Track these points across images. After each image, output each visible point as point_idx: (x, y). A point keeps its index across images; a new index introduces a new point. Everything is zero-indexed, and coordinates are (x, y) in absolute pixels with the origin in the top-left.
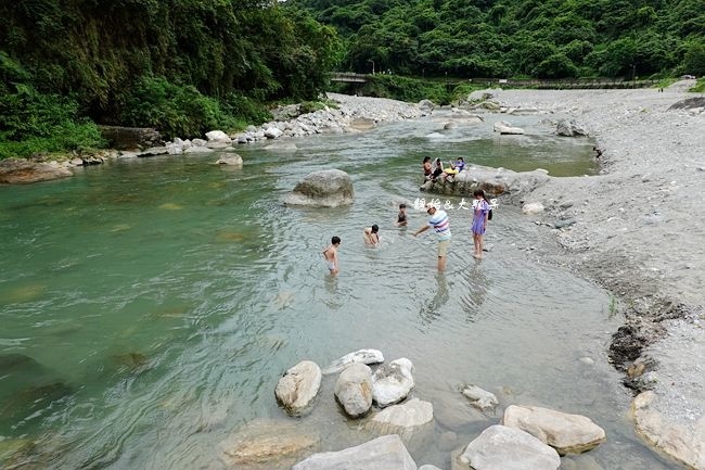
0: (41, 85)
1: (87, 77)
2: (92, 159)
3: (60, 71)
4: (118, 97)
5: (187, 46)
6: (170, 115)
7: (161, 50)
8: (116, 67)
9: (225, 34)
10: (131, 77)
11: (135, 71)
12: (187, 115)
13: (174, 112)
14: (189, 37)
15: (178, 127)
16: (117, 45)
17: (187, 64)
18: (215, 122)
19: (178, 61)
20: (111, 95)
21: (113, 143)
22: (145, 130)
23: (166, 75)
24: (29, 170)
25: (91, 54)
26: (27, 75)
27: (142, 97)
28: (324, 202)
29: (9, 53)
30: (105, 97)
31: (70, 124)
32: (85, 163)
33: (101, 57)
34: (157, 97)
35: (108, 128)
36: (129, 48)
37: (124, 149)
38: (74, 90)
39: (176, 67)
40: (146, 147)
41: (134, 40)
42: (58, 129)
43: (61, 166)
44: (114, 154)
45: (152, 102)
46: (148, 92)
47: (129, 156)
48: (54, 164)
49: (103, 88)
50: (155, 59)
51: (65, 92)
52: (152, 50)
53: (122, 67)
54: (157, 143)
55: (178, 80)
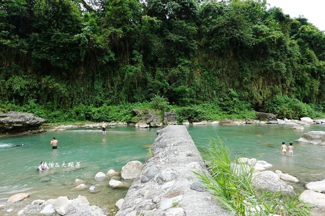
0: (241, 98)
1: (255, 95)
2: (249, 122)
3: (247, 93)
4: (266, 102)
5: (300, 83)
6: (284, 110)
7: (286, 85)
8: (267, 92)
9: (321, 76)
10: (272, 96)
11: (274, 93)
12: (293, 110)
13: (287, 109)
14: (301, 80)
15: (287, 114)
16: (269, 84)
17: (299, 90)
18: (306, 113)
19: (294, 89)
20: (263, 102)
21: (259, 118)
22: (270, 114)
23: (288, 94)
24: (229, 122)
25: (259, 88)
26: (237, 95)
27: (274, 103)
28: (312, 142)
29: (234, 89)
30: (261, 102)
31: (246, 110)
32: (246, 123)
33: (262, 89)
34: (280, 102)
35: (258, 113)
36: (273, 85)
37: (262, 120)
38: (251, 100)
39: (293, 91)
40: (269, 120)
41: (276, 82)
42: (242, 112)
43: (239, 122)
44: (258, 122)
45: (278, 105)
46: (277, 101)
47: (263, 123)
48: (237, 122)
49: (261, 99)
50: (284, 89)
51: (248, 100)
52: (283, 86)
53: (269, 92)
54: (274, 119)
55: (293, 96)
